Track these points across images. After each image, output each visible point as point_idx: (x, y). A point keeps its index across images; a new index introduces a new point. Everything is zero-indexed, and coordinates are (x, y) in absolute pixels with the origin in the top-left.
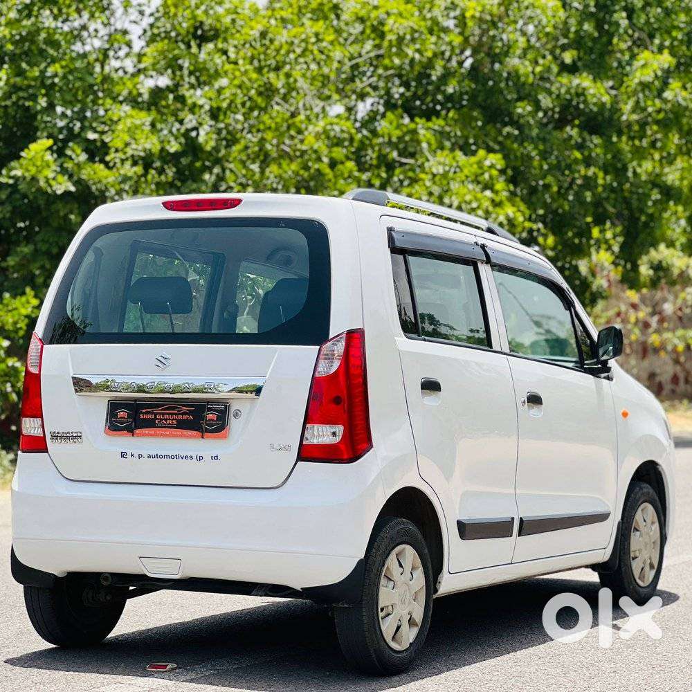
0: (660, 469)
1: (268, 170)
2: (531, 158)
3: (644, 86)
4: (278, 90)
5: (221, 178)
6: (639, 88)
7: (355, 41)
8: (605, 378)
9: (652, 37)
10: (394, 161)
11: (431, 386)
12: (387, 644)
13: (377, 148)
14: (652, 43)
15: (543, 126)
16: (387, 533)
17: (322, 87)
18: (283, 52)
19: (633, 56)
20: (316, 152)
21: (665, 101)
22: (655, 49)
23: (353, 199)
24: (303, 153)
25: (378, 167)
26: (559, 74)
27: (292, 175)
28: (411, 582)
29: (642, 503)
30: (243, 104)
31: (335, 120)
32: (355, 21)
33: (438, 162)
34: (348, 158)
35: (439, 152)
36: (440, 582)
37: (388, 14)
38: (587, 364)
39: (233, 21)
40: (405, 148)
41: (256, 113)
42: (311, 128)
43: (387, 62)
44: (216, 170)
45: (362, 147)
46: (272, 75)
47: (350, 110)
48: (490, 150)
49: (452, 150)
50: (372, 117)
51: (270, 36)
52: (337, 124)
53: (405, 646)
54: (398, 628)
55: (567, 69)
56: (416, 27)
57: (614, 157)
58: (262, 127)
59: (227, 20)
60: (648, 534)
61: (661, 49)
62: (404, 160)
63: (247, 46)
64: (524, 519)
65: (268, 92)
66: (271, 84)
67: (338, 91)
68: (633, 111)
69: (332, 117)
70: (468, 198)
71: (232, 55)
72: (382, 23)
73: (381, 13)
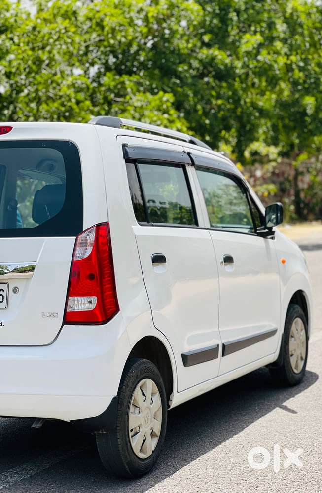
0: (304, 294)
1: (41, 108)
2: (188, 96)
3: (248, 53)
4: (44, 61)
5: (14, 112)
6: (245, 54)
7: (87, 32)
8: (270, 238)
9: (250, 26)
10: (112, 100)
11: (159, 259)
12: (136, 456)
13: (102, 93)
14: (250, 30)
15: (193, 77)
16: (133, 372)
17: (70, 59)
18: (46, 38)
19: (241, 38)
20: (68, 96)
21: (258, 61)
22: (252, 32)
23: (96, 124)
24: (61, 97)
25: (103, 104)
26: (201, 48)
27: (55, 109)
28: (152, 406)
29: (295, 318)
30: (25, 69)
31: (78, 77)
32: (86, 20)
33: (137, 100)
34: (86, 99)
35: (137, 94)
36: (171, 400)
37: (105, 15)
38: (259, 230)
39: (16, 21)
40: (119, 92)
41: (33, 75)
42: (64, 82)
43: (106, 43)
44: (12, 107)
45: (94, 92)
46: (40, 52)
47: (86, 72)
48: (165, 92)
49: (144, 92)
50: (99, 75)
51: (38, 29)
52: (79, 79)
53: (149, 453)
54: (144, 441)
55: (205, 45)
56: (122, 23)
57: (233, 93)
58: (36, 82)
59: (12, 21)
60: (299, 338)
61: (255, 32)
62: (118, 99)
63: (25, 35)
64: (225, 345)
65: (38, 62)
66: (40, 58)
67: (80, 61)
68: (242, 67)
69: (76, 76)
70: (155, 119)
71: (16, 40)
72: (102, 20)
73: (101, 15)
